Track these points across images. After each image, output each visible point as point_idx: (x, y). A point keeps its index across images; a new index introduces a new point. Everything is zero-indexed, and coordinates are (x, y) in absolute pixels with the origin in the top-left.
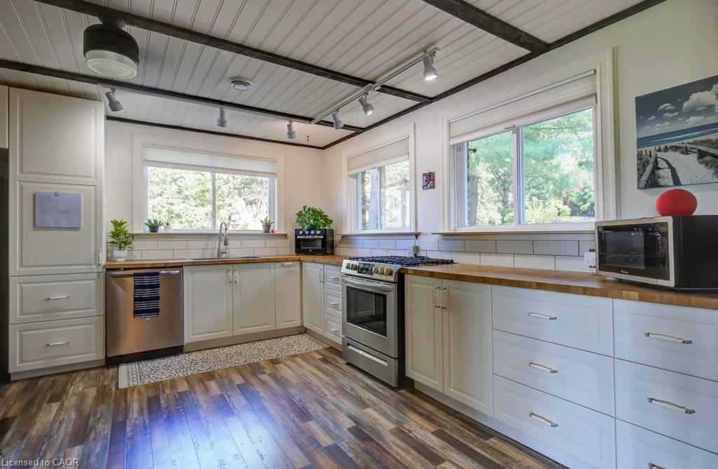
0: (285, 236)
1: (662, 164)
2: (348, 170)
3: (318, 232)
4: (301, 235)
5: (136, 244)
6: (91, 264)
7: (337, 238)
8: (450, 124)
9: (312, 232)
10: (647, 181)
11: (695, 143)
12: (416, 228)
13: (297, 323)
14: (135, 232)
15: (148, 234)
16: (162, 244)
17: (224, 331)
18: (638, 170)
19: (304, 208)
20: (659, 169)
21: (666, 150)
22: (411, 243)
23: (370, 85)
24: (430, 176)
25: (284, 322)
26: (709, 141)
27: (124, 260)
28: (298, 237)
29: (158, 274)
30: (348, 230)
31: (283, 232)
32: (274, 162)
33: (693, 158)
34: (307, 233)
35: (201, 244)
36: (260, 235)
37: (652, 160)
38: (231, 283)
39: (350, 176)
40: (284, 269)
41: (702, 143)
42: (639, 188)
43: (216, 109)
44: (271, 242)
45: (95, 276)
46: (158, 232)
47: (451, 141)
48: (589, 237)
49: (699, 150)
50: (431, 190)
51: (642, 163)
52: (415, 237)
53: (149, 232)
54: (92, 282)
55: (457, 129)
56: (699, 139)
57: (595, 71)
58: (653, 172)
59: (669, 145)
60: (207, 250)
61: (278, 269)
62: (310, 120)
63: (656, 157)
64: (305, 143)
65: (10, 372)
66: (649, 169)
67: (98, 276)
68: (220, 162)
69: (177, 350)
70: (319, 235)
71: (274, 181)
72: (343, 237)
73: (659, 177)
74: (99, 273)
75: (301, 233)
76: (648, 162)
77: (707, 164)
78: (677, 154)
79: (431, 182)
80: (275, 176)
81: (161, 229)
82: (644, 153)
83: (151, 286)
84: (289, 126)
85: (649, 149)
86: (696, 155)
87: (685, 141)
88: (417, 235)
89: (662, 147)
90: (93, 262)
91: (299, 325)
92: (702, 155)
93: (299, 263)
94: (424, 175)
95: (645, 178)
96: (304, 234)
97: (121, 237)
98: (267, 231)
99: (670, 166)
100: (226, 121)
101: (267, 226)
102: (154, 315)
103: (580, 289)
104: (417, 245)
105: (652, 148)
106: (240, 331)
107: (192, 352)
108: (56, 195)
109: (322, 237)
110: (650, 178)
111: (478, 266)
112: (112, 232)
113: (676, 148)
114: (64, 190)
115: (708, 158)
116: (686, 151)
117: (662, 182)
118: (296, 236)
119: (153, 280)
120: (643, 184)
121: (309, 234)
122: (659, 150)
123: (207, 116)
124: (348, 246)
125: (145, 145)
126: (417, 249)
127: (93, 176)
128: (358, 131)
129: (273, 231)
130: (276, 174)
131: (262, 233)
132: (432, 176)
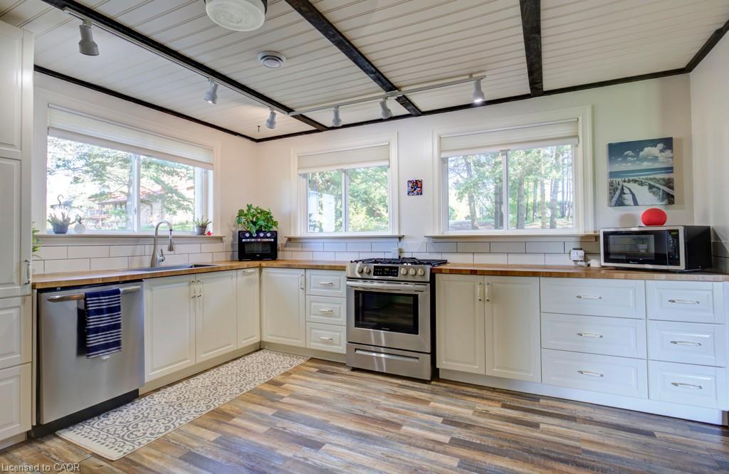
1: (626, 191)
2: (299, 169)
3: (269, 235)
4: (246, 238)
6: (13, 283)
8: (440, 138)
9: (262, 235)
10: (616, 202)
11: (647, 179)
12: (399, 231)
13: (255, 339)
15: (52, 236)
17: (186, 360)
18: (610, 193)
19: (249, 207)
20: (625, 194)
21: (629, 181)
23: (396, 91)
24: (416, 183)
25: (245, 339)
26: (655, 178)
28: (244, 240)
29: (117, 292)
30: (299, 232)
31: (219, 234)
32: (210, 150)
33: (646, 188)
34: (255, 235)
36: (196, 237)
37: (620, 187)
38: (195, 297)
39: (300, 175)
40: (246, 278)
41: (651, 179)
42: (611, 206)
44: (207, 247)
45: (18, 301)
46: (67, 234)
47: (442, 154)
48: (574, 239)
49: (649, 184)
50: (419, 196)
51: (613, 188)
52: (398, 240)
53: (53, 234)
54: (14, 311)
56: (649, 177)
57: (578, 119)
58: (620, 195)
59: (631, 178)
61: (239, 278)
62: (289, 111)
63: (623, 186)
66: (618, 193)
67: (24, 302)
70: (269, 238)
71: (206, 173)
72: (290, 239)
73: (624, 199)
74: (24, 296)
75: (247, 235)
76: (617, 189)
77: (654, 193)
78: (636, 185)
79: (419, 189)
81: (71, 230)
82: (614, 182)
85: (618, 180)
86: (647, 187)
87: (641, 177)
88: (400, 238)
89: (627, 179)
90: (15, 280)
91: (256, 341)
92: (651, 187)
94: (409, 182)
95: (615, 199)
96: (251, 237)
98: (202, 233)
99: (632, 193)
101: (203, 228)
102: (114, 351)
104: (400, 247)
105: (620, 180)
106: (203, 357)
109: (272, 240)
110: (618, 199)
113: (635, 181)
115: (654, 189)
116: (642, 184)
117: (626, 202)
118: (240, 239)
120: (613, 204)
121: (258, 237)
122: (625, 181)
124: (300, 249)
125: (50, 105)
126: (401, 251)
128: (320, 128)
129: (209, 233)
130: (212, 164)
131: (194, 235)
132: (419, 184)
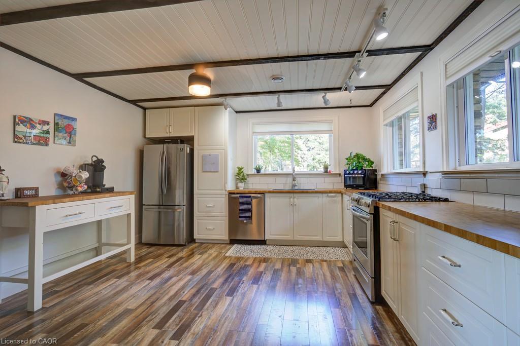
0: (340, 175)
3: (360, 172)
5: (250, 180)
7: (379, 177)
8: (446, 65)
9: (356, 172)
12: (424, 167)
13: (339, 239)
14: (249, 173)
15: (256, 174)
16: (263, 180)
17: (288, 235)
19: (351, 154)
22: (420, 180)
23: (357, 54)
24: (432, 118)
27: (242, 188)
28: (346, 176)
29: (250, 197)
31: (338, 172)
32: (331, 122)
34: (352, 172)
35: (283, 180)
38: (293, 205)
39: (387, 125)
40: (329, 199)
43: (275, 96)
44: (329, 179)
45: (224, 196)
46: (261, 173)
47: (447, 82)
50: (435, 131)
52: (423, 176)
54: (223, 199)
55: (452, 68)
60: (285, 184)
61: (324, 199)
62: (339, 89)
64: (349, 105)
65: (194, 238)
68: (295, 128)
69: (263, 242)
70: (361, 174)
72: (382, 175)
74: (226, 195)
75: (348, 172)
79: (434, 124)
80: (331, 132)
81: (262, 171)
83: (247, 204)
84: (323, 97)
88: (425, 174)
90: (223, 189)
91: (341, 240)
93: (340, 194)
94: (428, 117)
96: (349, 173)
97: (241, 176)
98: (326, 171)
100: (281, 103)
101: (326, 168)
102: (248, 220)
103: (475, 236)
104: (425, 183)
106: (299, 238)
107: (269, 245)
108: (210, 155)
109: (363, 176)
111: (471, 205)
112: (237, 173)
114: (213, 153)
118: (345, 174)
119: (248, 200)
121: (353, 173)
123: (270, 102)
124: (385, 182)
125: (254, 124)
126: (424, 186)
127: (223, 144)
128: (386, 87)
129: (330, 172)
130: (331, 131)
131: (322, 173)
132: (434, 117)
